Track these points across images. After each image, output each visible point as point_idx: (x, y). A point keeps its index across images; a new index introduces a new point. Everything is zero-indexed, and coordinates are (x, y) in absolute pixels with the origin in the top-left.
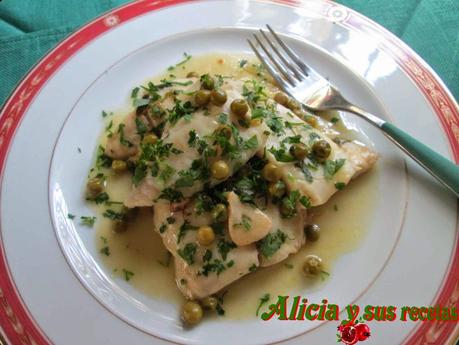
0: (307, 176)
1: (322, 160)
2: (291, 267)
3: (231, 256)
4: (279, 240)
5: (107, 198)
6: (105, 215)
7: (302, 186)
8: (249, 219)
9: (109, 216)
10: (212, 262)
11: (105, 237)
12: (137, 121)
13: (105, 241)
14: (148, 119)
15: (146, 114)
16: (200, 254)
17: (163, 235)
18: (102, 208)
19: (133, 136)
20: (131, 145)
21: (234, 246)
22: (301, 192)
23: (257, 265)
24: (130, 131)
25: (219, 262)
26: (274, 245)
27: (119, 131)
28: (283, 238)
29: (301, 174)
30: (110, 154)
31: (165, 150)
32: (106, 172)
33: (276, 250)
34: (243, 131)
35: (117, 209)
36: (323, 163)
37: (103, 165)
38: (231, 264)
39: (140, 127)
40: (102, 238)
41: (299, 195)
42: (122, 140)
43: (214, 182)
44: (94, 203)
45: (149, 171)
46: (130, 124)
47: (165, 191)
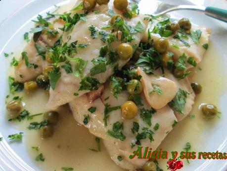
0: (185, 43)
1: (188, 32)
2: (193, 116)
3: (154, 120)
4: (183, 97)
5: (28, 114)
6: (30, 128)
7: (185, 51)
8: (158, 86)
9: (34, 128)
10: (140, 131)
11: (36, 146)
12: (35, 46)
13: (37, 149)
14: (45, 42)
15: (42, 40)
16: (128, 127)
17: (88, 126)
18: (25, 123)
19: (36, 59)
20: (36, 67)
21: (153, 111)
22: (186, 55)
23: (177, 121)
24: (32, 56)
25: (147, 129)
26: (182, 101)
27: (23, 58)
28: (185, 94)
29: (181, 43)
30: (19, 80)
31: (72, 48)
32: (20, 94)
33: (184, 104)
34: (130, 21)
35: (39, 120)
36: (189, 34)
37: (16, 90)
38: (157, 127)
39: (40, 50)
40: (33, 148)
41: (186, 57)
42: (27, 64)
43: (121, 64)
44: (17, 121)
45: (63, 71)
46: (31, 50)
47: (83, 82)
